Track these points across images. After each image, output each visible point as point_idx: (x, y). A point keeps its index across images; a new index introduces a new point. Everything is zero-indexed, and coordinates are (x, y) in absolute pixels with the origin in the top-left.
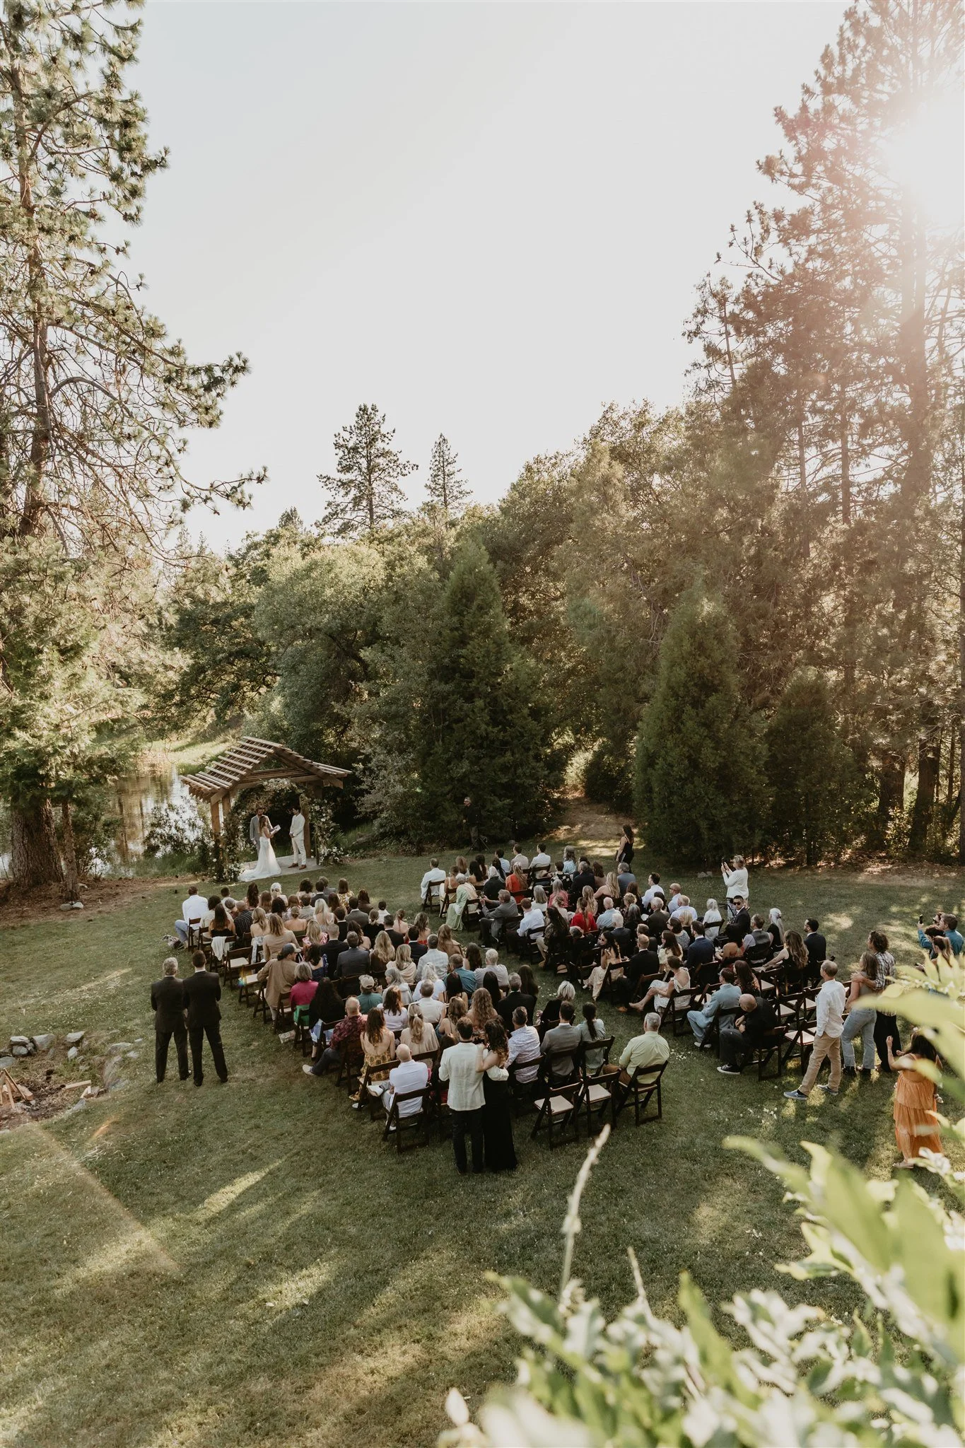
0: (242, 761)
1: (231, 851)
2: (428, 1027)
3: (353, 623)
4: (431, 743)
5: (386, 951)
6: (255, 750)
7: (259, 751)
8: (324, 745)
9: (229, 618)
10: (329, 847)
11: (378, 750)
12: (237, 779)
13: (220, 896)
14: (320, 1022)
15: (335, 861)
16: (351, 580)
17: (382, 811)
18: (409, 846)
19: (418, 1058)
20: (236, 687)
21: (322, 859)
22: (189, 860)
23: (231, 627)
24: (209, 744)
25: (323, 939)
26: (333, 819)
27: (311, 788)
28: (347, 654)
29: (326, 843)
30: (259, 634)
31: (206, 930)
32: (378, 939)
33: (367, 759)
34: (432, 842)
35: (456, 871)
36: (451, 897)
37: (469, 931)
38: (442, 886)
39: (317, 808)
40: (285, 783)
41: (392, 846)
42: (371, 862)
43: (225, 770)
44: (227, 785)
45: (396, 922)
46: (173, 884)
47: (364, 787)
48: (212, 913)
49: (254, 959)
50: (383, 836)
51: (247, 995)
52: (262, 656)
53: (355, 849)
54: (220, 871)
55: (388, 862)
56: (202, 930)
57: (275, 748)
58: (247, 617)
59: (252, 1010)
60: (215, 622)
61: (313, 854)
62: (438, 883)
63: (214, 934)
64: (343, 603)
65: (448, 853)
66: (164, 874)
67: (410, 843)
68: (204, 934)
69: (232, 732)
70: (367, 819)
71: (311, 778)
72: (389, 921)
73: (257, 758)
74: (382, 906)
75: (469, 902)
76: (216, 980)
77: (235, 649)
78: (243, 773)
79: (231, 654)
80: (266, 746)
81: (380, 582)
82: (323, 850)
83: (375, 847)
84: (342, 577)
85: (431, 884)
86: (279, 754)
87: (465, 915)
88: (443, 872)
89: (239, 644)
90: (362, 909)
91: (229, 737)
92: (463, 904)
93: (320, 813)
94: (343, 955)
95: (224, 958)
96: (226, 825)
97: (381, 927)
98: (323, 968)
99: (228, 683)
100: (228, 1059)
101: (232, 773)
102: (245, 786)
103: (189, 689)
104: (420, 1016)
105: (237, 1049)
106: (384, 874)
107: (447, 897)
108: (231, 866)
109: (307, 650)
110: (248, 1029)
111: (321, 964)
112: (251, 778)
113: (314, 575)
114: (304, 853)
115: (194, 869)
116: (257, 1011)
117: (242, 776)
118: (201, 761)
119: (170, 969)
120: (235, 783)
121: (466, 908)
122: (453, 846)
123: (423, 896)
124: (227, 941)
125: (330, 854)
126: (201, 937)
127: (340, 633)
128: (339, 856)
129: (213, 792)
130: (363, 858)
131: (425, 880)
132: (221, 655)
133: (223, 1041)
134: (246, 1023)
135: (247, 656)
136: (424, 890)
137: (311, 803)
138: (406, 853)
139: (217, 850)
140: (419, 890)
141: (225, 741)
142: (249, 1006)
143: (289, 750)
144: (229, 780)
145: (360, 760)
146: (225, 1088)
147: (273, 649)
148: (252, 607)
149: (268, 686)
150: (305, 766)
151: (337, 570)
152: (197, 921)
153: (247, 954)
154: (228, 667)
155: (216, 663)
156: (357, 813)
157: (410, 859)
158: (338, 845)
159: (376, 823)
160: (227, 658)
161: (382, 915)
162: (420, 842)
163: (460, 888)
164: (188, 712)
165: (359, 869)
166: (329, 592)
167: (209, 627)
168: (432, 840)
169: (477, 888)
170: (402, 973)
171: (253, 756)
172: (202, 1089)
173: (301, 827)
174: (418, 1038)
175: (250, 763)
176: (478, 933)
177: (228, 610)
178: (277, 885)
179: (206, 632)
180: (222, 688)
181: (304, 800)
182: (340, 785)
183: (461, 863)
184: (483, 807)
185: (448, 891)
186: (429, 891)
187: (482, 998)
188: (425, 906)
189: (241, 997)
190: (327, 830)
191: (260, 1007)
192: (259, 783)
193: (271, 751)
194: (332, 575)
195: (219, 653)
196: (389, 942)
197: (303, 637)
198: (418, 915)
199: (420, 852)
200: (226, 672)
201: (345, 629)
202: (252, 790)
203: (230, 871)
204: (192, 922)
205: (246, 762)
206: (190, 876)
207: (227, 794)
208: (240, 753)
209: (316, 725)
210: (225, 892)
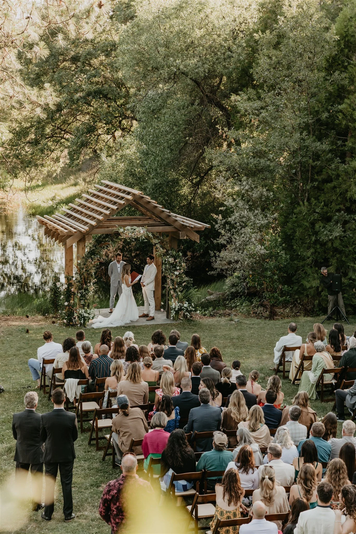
0: (99, 205)
1: (83, 296)
2: (279, 490)
3: (219, 69)
4: (294, 203)
5: (239, 410)
6: (113, 195)
7: (117, 197)
8: (178, 195)
9: (90, 55)
10: (181, 301)
11: (241, 204)
12: (93, 223)
13: (75, 338)
14: (171, 472)
15: (185, 316)
16: (222, 22)
17: (235, 270)
18: (261, 309)
19: (270, 518)
20: (91, 129)
21: (173, 314)
22: (37, 302)
23: (90, 65)
24: (60, 186)
25: (176, 392)
26: (187, 273)
27: (167, 239)
28: (211, 101)
29: (177, 296)
30: (120, 75)
31: (59, 370)
32: (232, 398)
33: (227, 213)
34: (285, 307)
35: (314, 338)
36: (306, 364)
37: (322, 401)
38: (298, 352)
39: (171, 260)
40: (141, 232)
41: (244, 307)
42: (223, 320)
43: (81, 213)
44: (84, 228)
45: (249, 383)
46: (24, 323)
47: (221, 241)
48: (67, 355)
49: (105, 405)
50: (234, 296)
51: (97, 439)
52: (120, 97)
53: (205, 306)
54: (70, 315)
55: (239, 323)
56: (56, 370)
57: (134, 195)
58: (107, 56)
59: (101, 453)
60: (75, 59)
61: (163, 307)
62: (294, 349)
63: (68, 374)
64: (211, 47)
65: (303, 319)
66: (14, 313)
67: (262, 305)
68: (57, 375)
69: (83, 175)
70: (221, 276)
71: (168, 229)
72: (242, 382)
73: (115, 203)
74: (236, 366)
75: (325, 371)
76: (73, 419)
77: (94, 88)
78: (101, 218)
79: (89, 94)
80: (124, 192)
81: (251, 26)
82: (174, 304)
83: (225, 306)
84: (212, 17)
85: (286, 349)
86: (137, 201)
87: (320, 384)
88: (299, 338)
89: (97, 83)
90: (213, 367)
91: (80, 181)
92: (319, 373)
93: (174, 266)
94: (194, 410)
95: (76, 400)
96: (80, 269)
97: (234, 387)
98: (175, 421)
99: (83, 124)
100: (76, 499)
101: (89, 217)
102: (99, 232)
103: (43, 128)
104: (271, 479)
105: (86, 489)
106: (235, 334)
107: (302, 364)
108: (82, 311)
109: (169, 95)
110: (98, 471)
111: (173, 416)
112: (107, 224)
113: (183, 14)
114: (153, 303)
115: (44, 311)
116: (106, 454)
117: (99, 221)
118: (50, 203)
119: (31, 403)
120: (92, 227)
121: (321, 377)
122: (308, 313)
123: (276, 361)
124: (79, 384)
125: (180, 309)
126: (54, 377)
127: (205, 78)
128: (190, 312)
129: (70, 235)
130: (212, 316)
131: (279, 345)
132: (78, 95)
133: (74, 479)
134: (96, 465)
135: (105, 96)
136: (277, 355)
137: (166, 254)
138: (258, 316)
139: (69, 294)
140: (272, 354)
141: (75, 185)
142: (99, 449)
143: (148, 198)
144: (86, 223)
145: (221, 212)
146: (73, 525)
147: (132, 91)
148: (114, 46)
149: (123, 130)
150: (163, 216)
151: (208, 11)
152: (52, 361)
153: (99, 399)
154: (85, 107)
155: (72, 101)
156: (213, 269)
157: (262, 322)
158: (189, 301)
159: (228, 281)
160: (84, 98)
161: (235, 374)
162: (273, 306)
163: (317, 356)
164: (42, 151)
165: (210, 328)
166: (198, 33)
167: (67, 64)
168: (285, 305)
169: (334, 358)
170: (254, 434)
171: (111, 201)
172: (52, 523)
173: (153, 277)
174: (268, 500)
175: (108, 208)
176: (332, 404)
177: (89, 47)
178: (130, 334)
179: (64, 68)
180: (78, 129)
181: (159, 251)
182: (196, 238)
183: (319, 330)
184: (345, 275)
185: (304, 358)
186: (283, 356)
187: (337, 470)
188: (277, 371)
189: (91, 439)
190: (180, 284)
191: (110, 451)
192: (115, 229)
193: (130, 197)
194: (202, 15)
195: (76, 91)
196: (243, 402)
197: (166, 81)
198: (270, 379)
199: (272, 316)
200: (82, 112)
201: (211, 74)
202: (107, 236)
203: (81, 317)
204: (46, 362)
205: (104, 207)
206: (40, 317)
207: (82, 238)
208: (98, 197)
209: (173, 175)
210: (80, 336)
